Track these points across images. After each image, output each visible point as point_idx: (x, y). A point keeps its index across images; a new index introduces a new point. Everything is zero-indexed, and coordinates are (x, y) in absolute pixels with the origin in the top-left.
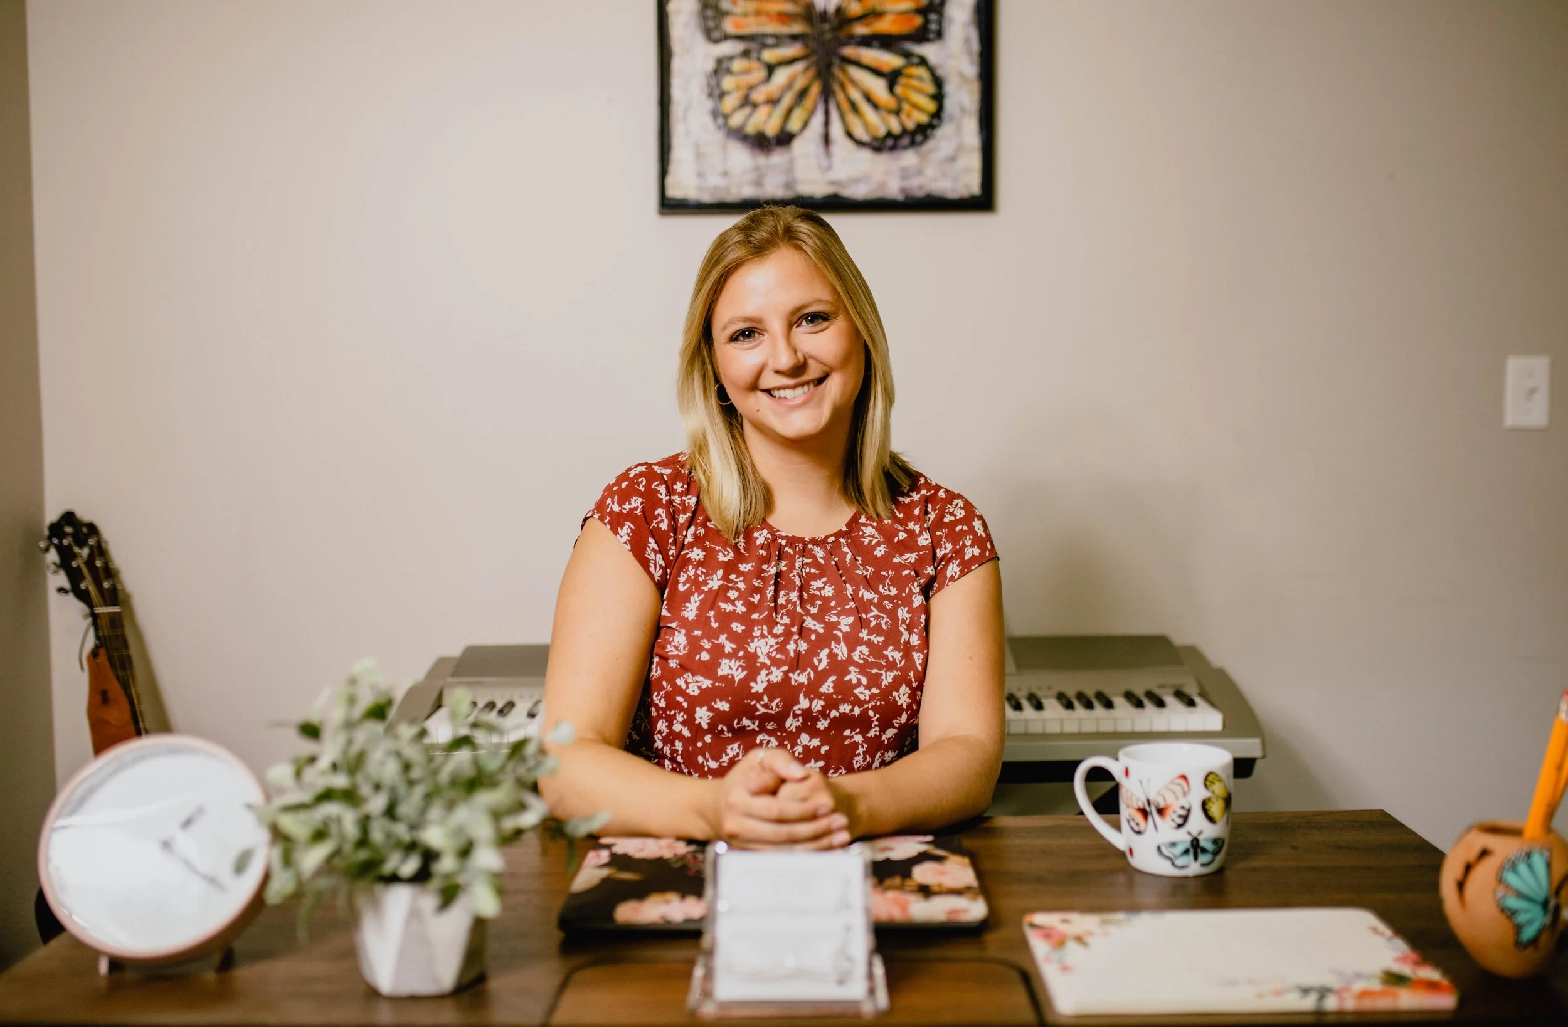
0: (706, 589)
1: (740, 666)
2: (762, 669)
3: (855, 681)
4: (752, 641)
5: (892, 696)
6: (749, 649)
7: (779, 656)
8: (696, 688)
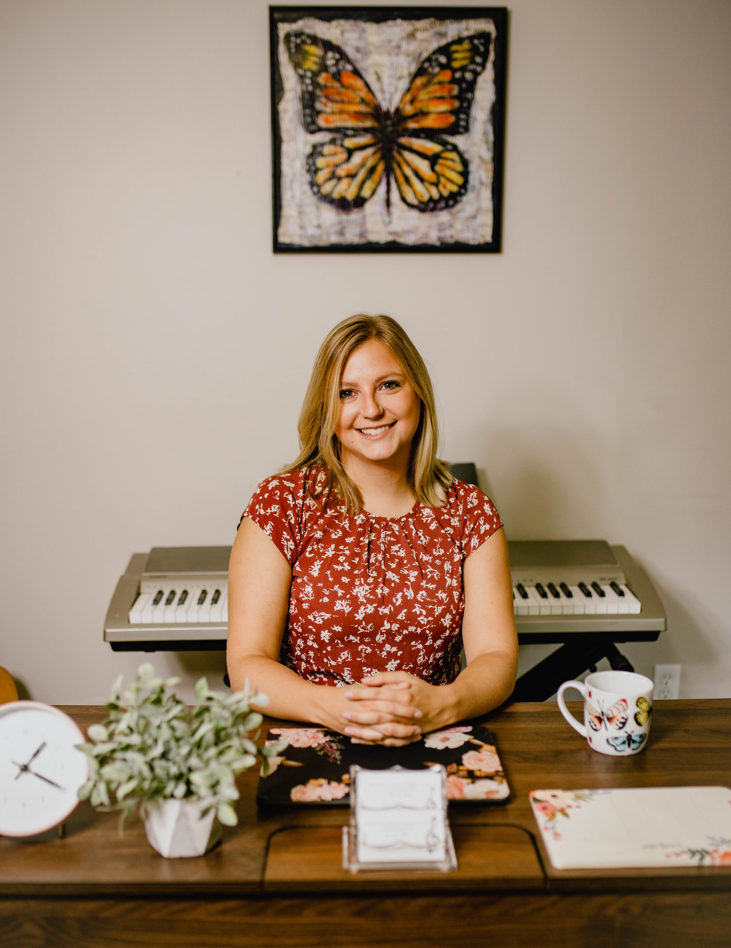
0: (324, 557)
1: (348, 604)
2: (361, 606)
3: (418, 613)
4: (355, 588)
5: (441, 621)
6: (353, 593)
7: (371, 597)
8: (320, 620)
